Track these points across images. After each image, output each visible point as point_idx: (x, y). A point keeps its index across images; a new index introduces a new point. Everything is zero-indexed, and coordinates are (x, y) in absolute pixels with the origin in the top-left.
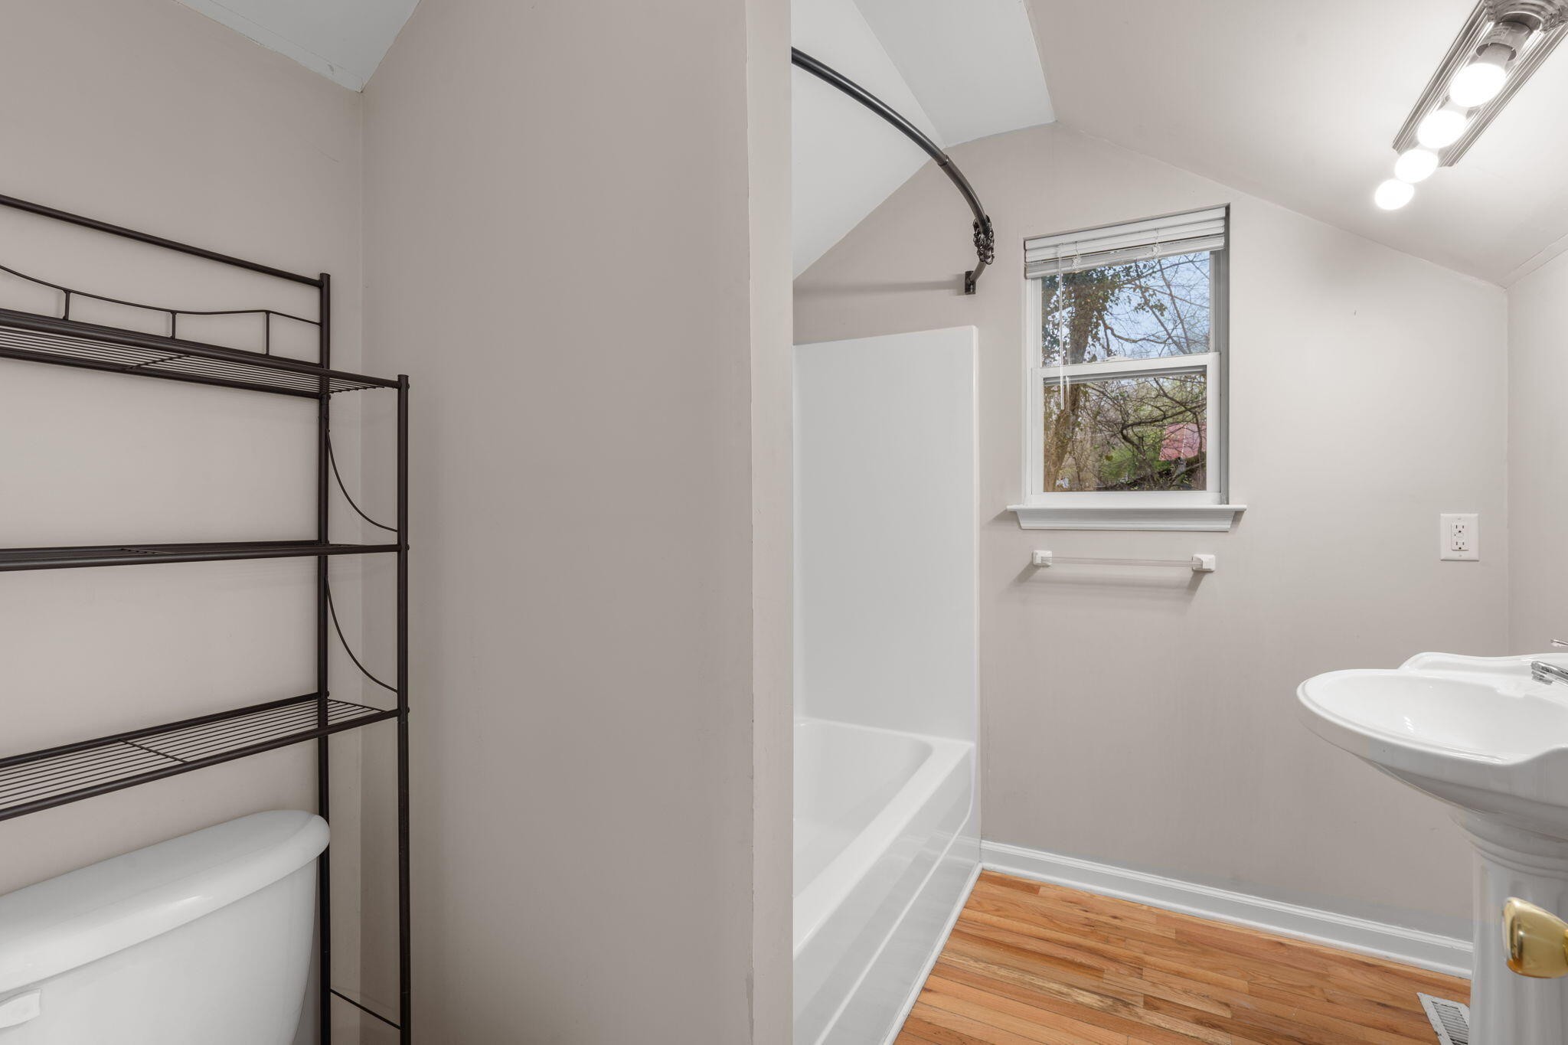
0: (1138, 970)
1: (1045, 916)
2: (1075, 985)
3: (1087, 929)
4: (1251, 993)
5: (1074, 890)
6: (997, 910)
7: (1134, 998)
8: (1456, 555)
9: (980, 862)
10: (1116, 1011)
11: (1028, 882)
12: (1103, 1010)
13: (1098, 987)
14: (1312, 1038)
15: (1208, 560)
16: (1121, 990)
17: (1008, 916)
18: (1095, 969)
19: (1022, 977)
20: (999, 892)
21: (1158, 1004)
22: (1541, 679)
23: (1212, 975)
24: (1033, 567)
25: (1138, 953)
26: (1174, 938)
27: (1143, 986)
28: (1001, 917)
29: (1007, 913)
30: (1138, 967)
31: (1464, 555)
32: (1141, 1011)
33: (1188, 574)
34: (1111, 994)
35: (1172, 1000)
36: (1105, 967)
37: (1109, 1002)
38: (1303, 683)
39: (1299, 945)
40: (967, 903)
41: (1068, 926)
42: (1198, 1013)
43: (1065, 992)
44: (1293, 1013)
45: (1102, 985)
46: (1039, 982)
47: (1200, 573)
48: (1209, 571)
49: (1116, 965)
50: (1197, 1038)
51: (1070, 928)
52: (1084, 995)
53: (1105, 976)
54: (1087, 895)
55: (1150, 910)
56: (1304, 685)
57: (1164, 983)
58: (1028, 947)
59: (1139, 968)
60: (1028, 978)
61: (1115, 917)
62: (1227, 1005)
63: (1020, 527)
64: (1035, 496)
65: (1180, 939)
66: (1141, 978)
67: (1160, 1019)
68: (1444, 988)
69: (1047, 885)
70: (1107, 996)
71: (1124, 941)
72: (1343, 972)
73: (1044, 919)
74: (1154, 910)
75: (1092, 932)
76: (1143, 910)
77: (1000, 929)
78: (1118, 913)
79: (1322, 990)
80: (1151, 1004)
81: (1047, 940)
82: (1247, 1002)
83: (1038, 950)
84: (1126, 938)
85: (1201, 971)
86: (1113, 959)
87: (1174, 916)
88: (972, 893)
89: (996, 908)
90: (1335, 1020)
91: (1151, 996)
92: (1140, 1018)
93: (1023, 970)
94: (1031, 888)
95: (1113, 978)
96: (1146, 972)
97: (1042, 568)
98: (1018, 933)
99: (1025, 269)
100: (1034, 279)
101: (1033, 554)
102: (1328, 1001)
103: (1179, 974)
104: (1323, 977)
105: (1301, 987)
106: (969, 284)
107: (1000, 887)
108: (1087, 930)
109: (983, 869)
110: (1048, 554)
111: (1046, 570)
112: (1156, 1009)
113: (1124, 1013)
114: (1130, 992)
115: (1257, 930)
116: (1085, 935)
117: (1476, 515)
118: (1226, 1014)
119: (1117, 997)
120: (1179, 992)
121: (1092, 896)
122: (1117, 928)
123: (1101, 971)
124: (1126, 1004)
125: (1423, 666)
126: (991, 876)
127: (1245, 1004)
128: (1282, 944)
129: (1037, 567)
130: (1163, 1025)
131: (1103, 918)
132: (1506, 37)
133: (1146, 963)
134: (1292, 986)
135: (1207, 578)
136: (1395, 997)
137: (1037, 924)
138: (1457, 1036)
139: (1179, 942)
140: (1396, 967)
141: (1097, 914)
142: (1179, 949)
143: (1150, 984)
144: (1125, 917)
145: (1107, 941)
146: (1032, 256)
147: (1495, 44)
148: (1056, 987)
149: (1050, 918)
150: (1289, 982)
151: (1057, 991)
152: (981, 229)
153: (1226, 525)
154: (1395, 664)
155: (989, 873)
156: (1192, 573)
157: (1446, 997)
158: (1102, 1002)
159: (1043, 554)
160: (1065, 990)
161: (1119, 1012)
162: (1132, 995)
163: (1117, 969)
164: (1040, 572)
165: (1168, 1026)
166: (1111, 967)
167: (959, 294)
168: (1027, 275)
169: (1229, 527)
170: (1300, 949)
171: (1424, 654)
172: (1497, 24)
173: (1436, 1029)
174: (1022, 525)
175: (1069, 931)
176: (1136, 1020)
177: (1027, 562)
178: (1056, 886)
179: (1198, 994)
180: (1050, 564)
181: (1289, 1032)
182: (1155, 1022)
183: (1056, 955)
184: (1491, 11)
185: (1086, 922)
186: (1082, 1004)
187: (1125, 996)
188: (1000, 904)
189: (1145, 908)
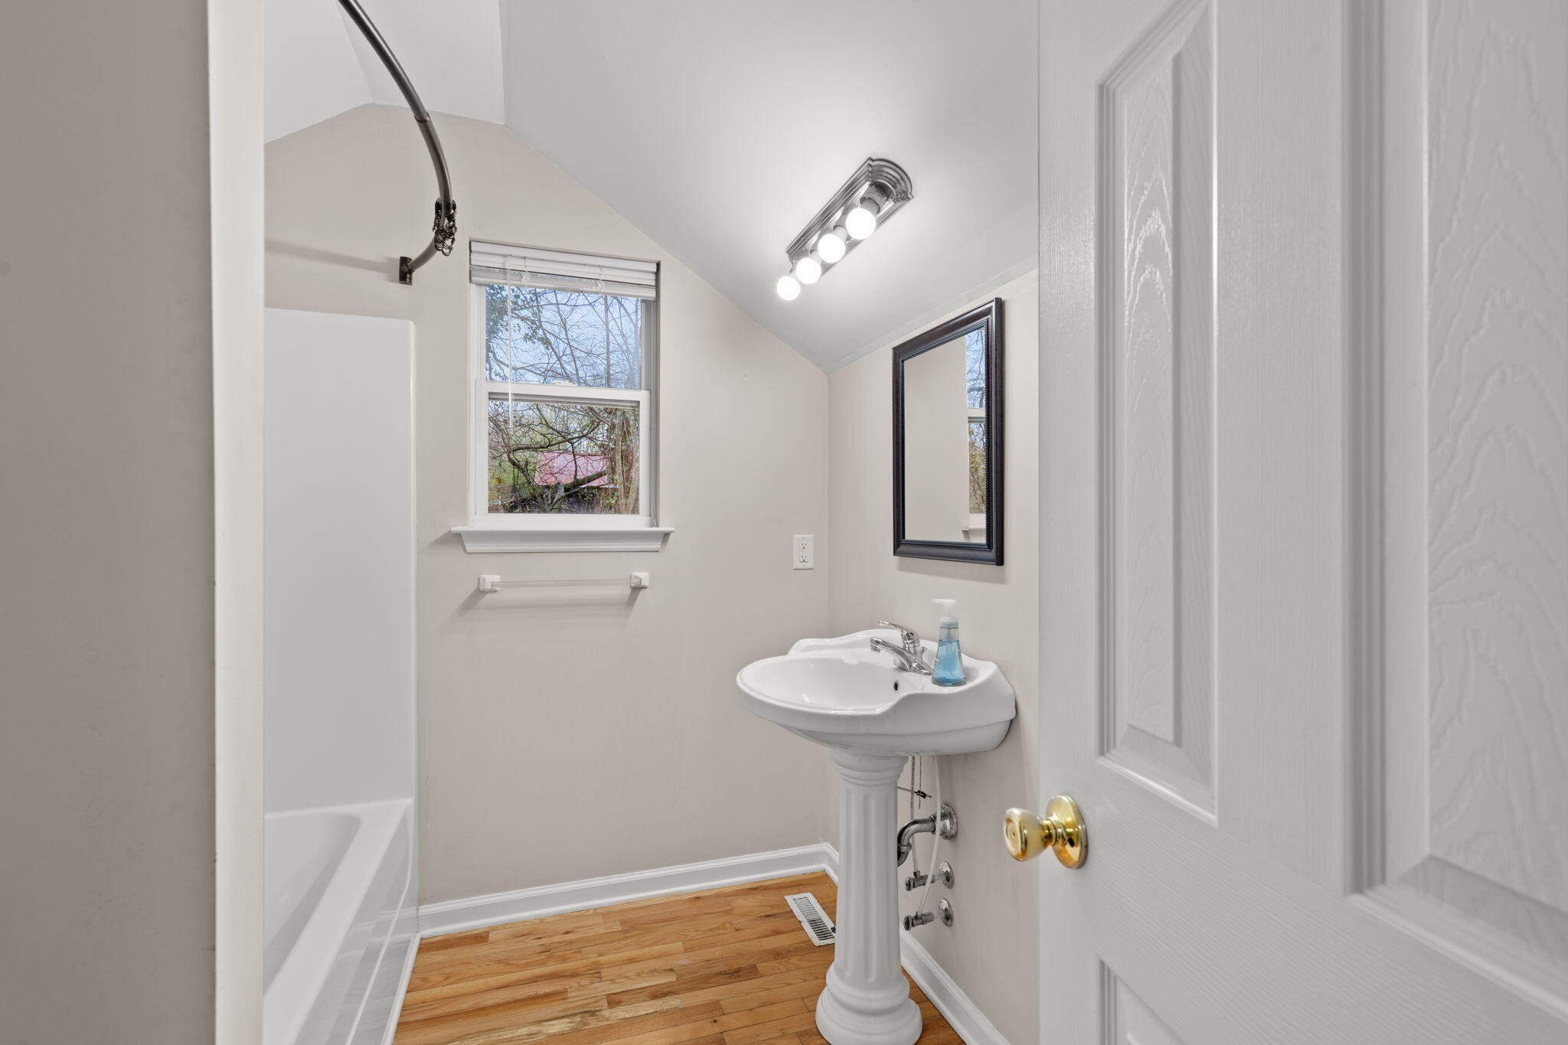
0: (597, 975)
1: (499, 962)
2: (543, 1018)
3: (544, 956)
4: (686, 950)
5: (524, 922)
6: (447, 978)
7: (598, 1004)
8: (801, 566)
9: (418, 932)
10: (586, 1025)
11: (475, 932)
12: (574, 1030)
13: (565, 1010)
14: (732, 966)
15: (644, 576)
16: (585, 1002)
17: (460, 980)
18: (558, 994)
19: (488, 1039)
20: (444, 957)
21: (619, 997)
22: (875, 649)
23: (657, 949)
24: (480, 593)
25: (593, 958)
26: (620, 929)
27: (605, 988)
28: (451, 984)
29: (458, 977)
30: (595, 972)
31: (807, 565)
32: (606, 1013)
33: (627, 591)
34: (577, 1011)
35: (629, 989)
36: (567, 987)
37: (578, 1019)
38: (738, 676)
39: (708, 894)
40: (409, 985)
41: (524, 961)
42: (653, 990)
43: (535, 1032)
44: (715, 953)
45: (569, 1006)
46: (508, 1035)
47: (637, 589)
48: (645, 588)
49: (577, 980)
50: (656, 1012)
51: (527, 963)
52: (554, 1025)
53: (569, 995)
54: (537, 922)
55: (596, 912)
56: (741, 675)
57: (620, 976)
58: (489, 1003)
59: (597, 972)
60: (494, 1037)
61: (567, 933)
62: (671, 970)
63: (465, 551)
64: (480, 517)
65: (625, 928)
66: (601, 981)
67: (624, 1011)
68: (796, 886)
69: (494, 928)
70: (574, 1015)
71: (579, 952)
72: (741, 902)
73: (499, 965)
74: (598, 911)
75: (549, 957)
76: (590, 915)
77: (455, 997)
78: (568, 927)
79: (731, 923)
80: (613, 1001)
81: (506, 986)
82: (683, 961)
83: (501, 1001)
84: (581, 948)
85: (647, 950)
86: (574, 975)
87: (616, 910)
88: (413, 972)
89: (445, 976)
90: (744, 943)
91: (612, 994)
92: (608, 1019)
93: (487, 1031)
94: (479, 938)
95: (578, 993)
96: (604, 973)
97: (488, 594)
98: (474, 993)
99: (470, 272)
100: (479, 284)
101: (479, 579)
102: (737, 930)
103: (631, 961)
104: (728, 912)
105: (717, 928)
106: (406, 270)
107: (446, 951)
108: (542, 957)
109: (422, 939)
110: (496, 578)
111: (495, 595)
112: (619, 1003)
113: (593, 1023)
114: (594, 1000)
115: (680, 894)
116: (542, 963)
117: (811, 536)
118: (672, 978)
119: (585, 1010)
120: (634, 977)
121: (542, 921)
122: (571, 942)
123: (565, 991)
124: (593, 1013)
125: (805, 649)
126: (434, 942)
127: (683, 962)
128: (698, 898)
129: (484, 592)
130: (627, 1016)
131: (556, 939)
132: (876, 197)
133: (602, 964)
134: (712, 930)
135: (642, 593)
136: (773, 906)
137: (497, 974)
138: (812, 917)
139: (626, 931)
140: (770, 883)
141: (550, 936)
142: (626, 938)
143: (609, 982)
144: (576, 928)
145: (564, 959)
146: (477, 260)
147: (872, 199)
148: (524, 1031)
149: (506, 962)
150: (710, 927)
151: (526, 1035)
152: (443, 212)
153: (656, 545)
154: (786, 653)
155: (432, 940)
156: (630, 590)
157: (799, 892)
158: (571, 1022)
159: (491, 579)
160: (534, 1029)
161: (589, 1024)
162: (596, 1002)
163: (578, 983)
164: (488, 597)
165: (631, 1015)
166: (574, 983)
167: (391, 281)
168: (473, 278)
169: (659, 547)
170: (710, 897)
171: (800, 641)
172: (871, 185)
173: (800, 919)
174: (467, 548)
175: (527, 965)
176: (606, 1023)
177: (473, 587)
178: (505, 925)
179: (649, 972)
180: (497, 589)
181: (716, 970)
182: (621, 1017)
183: (519, 998)
184: (870, 175)
185: (542, 949)
186: (554, 1035)
187: (590, 1006)
188: (449, 970)
189: (591, 912)
